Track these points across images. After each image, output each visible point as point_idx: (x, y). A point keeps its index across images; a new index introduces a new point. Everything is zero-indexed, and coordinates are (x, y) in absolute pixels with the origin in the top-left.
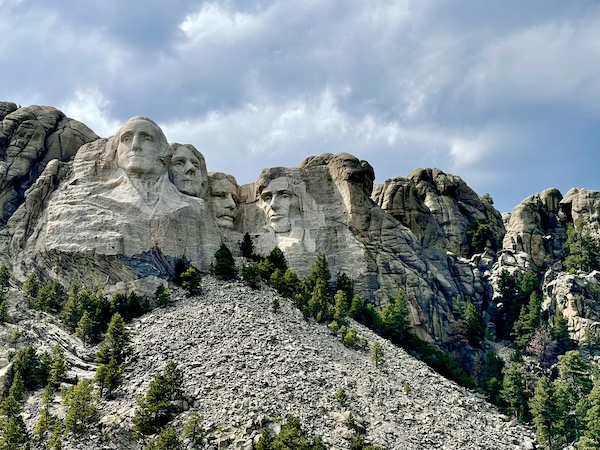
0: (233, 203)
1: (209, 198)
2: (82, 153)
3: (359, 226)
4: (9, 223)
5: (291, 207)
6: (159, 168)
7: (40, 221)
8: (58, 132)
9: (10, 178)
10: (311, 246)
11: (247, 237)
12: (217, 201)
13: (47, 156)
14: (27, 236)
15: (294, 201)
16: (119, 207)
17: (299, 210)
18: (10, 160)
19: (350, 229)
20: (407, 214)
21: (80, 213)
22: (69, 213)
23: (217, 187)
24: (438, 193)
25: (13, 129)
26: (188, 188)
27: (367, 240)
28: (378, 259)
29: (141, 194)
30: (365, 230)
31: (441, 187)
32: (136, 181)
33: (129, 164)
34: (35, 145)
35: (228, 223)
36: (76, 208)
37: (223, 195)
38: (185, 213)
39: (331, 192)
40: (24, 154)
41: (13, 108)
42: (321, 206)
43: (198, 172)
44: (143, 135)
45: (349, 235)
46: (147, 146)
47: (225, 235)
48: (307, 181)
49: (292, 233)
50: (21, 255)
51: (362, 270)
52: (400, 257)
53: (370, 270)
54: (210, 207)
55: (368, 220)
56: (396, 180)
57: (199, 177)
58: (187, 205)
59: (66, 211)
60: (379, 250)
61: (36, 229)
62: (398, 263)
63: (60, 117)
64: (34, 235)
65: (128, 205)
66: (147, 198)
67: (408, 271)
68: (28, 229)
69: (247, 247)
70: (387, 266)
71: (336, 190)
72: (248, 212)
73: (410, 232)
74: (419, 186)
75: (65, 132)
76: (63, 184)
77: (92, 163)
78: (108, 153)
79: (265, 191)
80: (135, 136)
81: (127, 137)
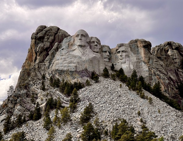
0: (109, 54)
1: (102, 53)
2: (65, 40)
3: (146, 61)
4: (45, 61)
5: (126, 55)
6: (87, 44)
7: (53, 61)
8: (58, 34)
9: (45, 48)
10: (132, 67)
11: (113, 65)
12: (104, 54)
13: (55, 41)
14: (50, 65)
15: (127, 53)
16: (75, 57)
17: (129, 57)
18: (45, 43)
19: (144, 62)
20: (162, 57)
21: (64, 58)
22: (61, 59)
23: (104, 49)
24: (173, 49)
25: (46, 33)
26: (95, 50)
27: (149, 65)
28: (152, 71)
29: (81, 53)
30: (148, 62)
31: (174, 47)
32: (80, 49)
34: (51, 38)
35: (107, 60)
36: (63, 57)
37: (106, 52)
38: (94, 58)
39: (138, 51)
40: (48, 41)
41: (45, 27)
42: (135, 55)
43: (98, 45)
44: (82, 35)
45: (143, 64)
46: (83, 38)
47: (106, 64)
48: (131, 48)
49: (126, 63)
50: (48, 70)
51: (147, 74)
52: (159, 71)
53: (149, 74)
54: (102, 55)
55: (149, 59)
56: (159, 46)
57: (99, 47)
58: (95, 55)
59: (60, 58)
60: (152, 68)
61: (52, 63)
62: (158, 72)
63: (59, 29)
64: (52, 65)
65: (78, 56)
66: (83, 54)
67: (161, 75)
68: (50, 63)
69: (113, 68)
70: (155, 73)
71: (140, 50)
72: (113, 57)
73: (162, 63)
74: (167, 47)
75: (60, 34)
76: (60, 50)
77: (67, 43)
78: (72, 40)
79: (118, 51)
80: (80, 36)
81: (78, 36)
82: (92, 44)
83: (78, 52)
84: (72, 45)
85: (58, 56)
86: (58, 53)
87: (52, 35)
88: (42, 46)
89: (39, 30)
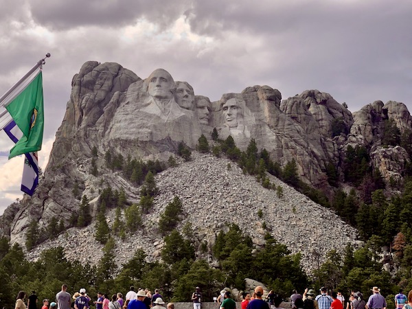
0: (208, 112)
1: (196, 109)
2: (131, 87)
3: (273, 124)
4: (96, 124)
5: (238, 114)
6: (170, 95)
7: (111, 123)
8: (119, 76)
9: (96, 101)
10: (248, 134)
11: (215, 130)
12: (199, 110)
13: (114, 89)
14: (105, 131)
15: (239, 111)
16: (150, 116)
17: (242, 116)
18: (96, 92)
19: (268, 125)
20: (299, 116)
21: (131, 119)
22: (126, 120)
23: (200, 104)
24: (317, 103)
25: (97, 76)
26: (185, 105)
27: (277, 131)
28: (283, 141)
29: (161, 109)
30: (276, 126)
31: (318, 100)
32: (158, 102)
33: (155, 94)
34: (108, 84)
35: (205, 122)
36: (129, 117)
37: (202, 108)
38: (183, 118)
39: (258, 106)
40: (102, 88)
41: (97, 64)
42: (253, 114)
43: (190, 96)
44: (162, 78)
45: (267, 129)
46: (164, 84)
47: (204, 129)
48: (246, 101)
49: (238, 128)
50: (102, 140)
51: (274, 147)
52: (294, 140)
53: (278, 146)
54: (196, 114)
55: (278, 120)
56: (294, 98)
57: (191, 99)
58: (184, 114)
59: (124, 118)
60: (283, 137)
61: (109, 127)
62: (293, 143)
63: (120, 67)
64: (108, 130)
65: (154, 115)
66: (164, 112)
67: (298, 147)
68: (106, 128)
69: (215, 135)
70: (287, 145)
71: (262, 105)
72: (216, 116)
73: (299, 127)
74: (307, 99)
75: (122, 76)
76: (122, 104)
77: (136, 93)
79: (224, 106)
80: (158, 79)
81: (153, 79)
82: (179, 95)
83: (154, 108)
84: (143, 96)
85: (119, 115)
86: (118, 110)
87: (109, 78)
88: (92, 97)
89: (86, 69)
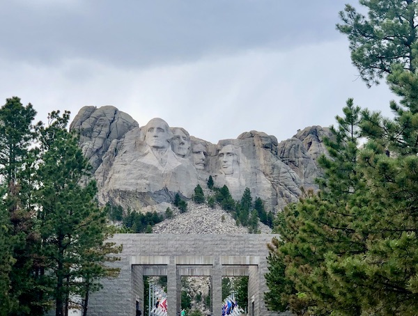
0: (204, 157)
1: (192, 155)
3: (268, 171)
4: (95, 174)
5: (233, 161)
6: (166, 144)
7: (110, 173)
8: (115, 122)
9: (95, 150)
10: (244, 183)
11: (211, 177)
13: (111, 136)
14: (104, 180)
15: (235, 157)
16: (148, 167)
17: (238, 163)
18: (94, 139)
19: (264, 173)
20: (297, 160)
21: (129, 170)
22: (124, 170)
23: (196, 149)
24: (319, 141)
26: (182, 152)
27: (272, 179)
28: (277, 189)
29: (158, 159)
30: (271, 174)
31: (320, 138)
32: (155, 152)
33: (153, 144)
34: (105, 131)
35: (202, 167)
37: (199, 152)
38: (180, 168)
39: (254, 153)
40: (100, 136)
41: (94, 109)
42: (249, 161)
43: (186, 142)
44: (159, 128)
45: (263, 177)
46: (160, 134)
47: (200, 176)
48: (242, 147)
49: (234, 175)
50: (102, 190)
51: (269, 195)
52: (289, 188)
53: (273, 195)
54: (192, 160)
55: (273, 168)
56: (292, 140)
58: (180, 164)
59: (123, 169)
60: (278, 185)
61: (108, 177)
62: (287, 192)
63: (116, 111)
64: (107, 180)
65: (152, 165)
67: (292, 196)
68: (105, 177)
69: (210, 182)
70: (281, 193)
71: (257, 152)
72: (212, 161)
73: (295, 174)
74: (308, 137)
75: (119, 121)
76: (120, 153)
77: (133, 142)
78: (142, 137)
79: (220, 152)
80: (155, 129)
81: (151, 129)
82: (176, 142)
83: (151, 159)
84: (140, 144)
85: (117, 164)
86: (117, 158)
87: (106, 125)
88: (91, 146)
89: (84, 115)
